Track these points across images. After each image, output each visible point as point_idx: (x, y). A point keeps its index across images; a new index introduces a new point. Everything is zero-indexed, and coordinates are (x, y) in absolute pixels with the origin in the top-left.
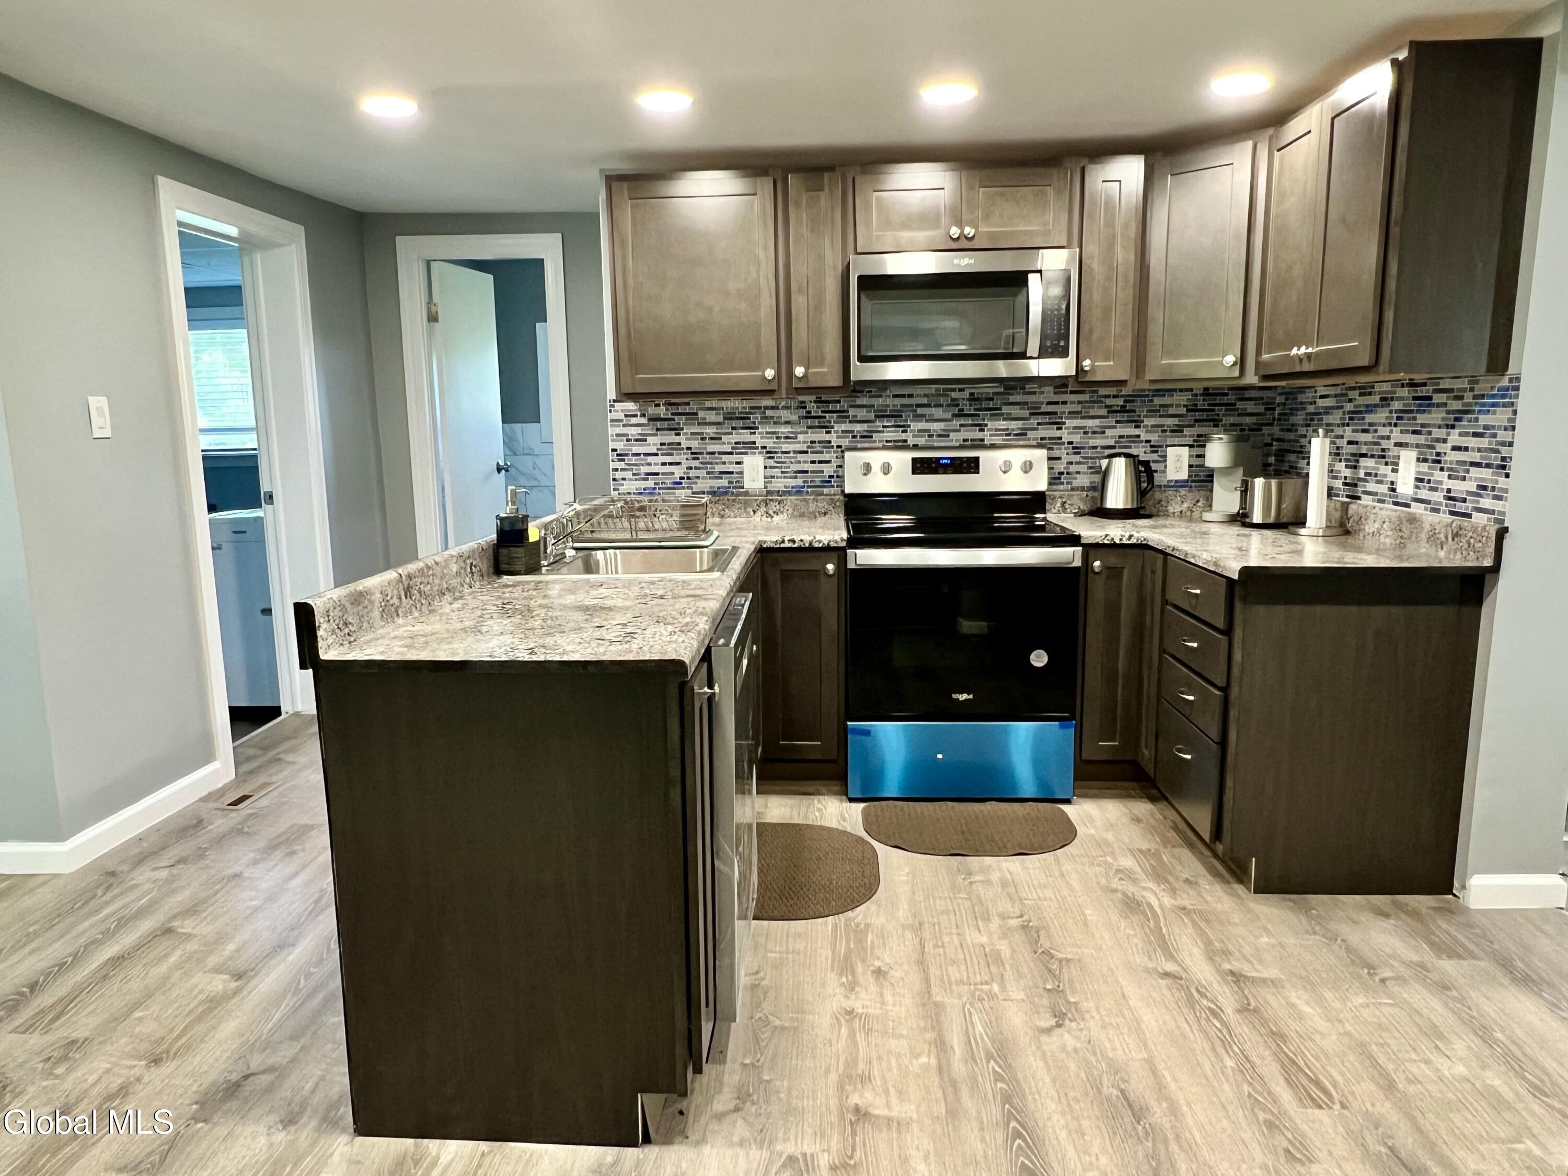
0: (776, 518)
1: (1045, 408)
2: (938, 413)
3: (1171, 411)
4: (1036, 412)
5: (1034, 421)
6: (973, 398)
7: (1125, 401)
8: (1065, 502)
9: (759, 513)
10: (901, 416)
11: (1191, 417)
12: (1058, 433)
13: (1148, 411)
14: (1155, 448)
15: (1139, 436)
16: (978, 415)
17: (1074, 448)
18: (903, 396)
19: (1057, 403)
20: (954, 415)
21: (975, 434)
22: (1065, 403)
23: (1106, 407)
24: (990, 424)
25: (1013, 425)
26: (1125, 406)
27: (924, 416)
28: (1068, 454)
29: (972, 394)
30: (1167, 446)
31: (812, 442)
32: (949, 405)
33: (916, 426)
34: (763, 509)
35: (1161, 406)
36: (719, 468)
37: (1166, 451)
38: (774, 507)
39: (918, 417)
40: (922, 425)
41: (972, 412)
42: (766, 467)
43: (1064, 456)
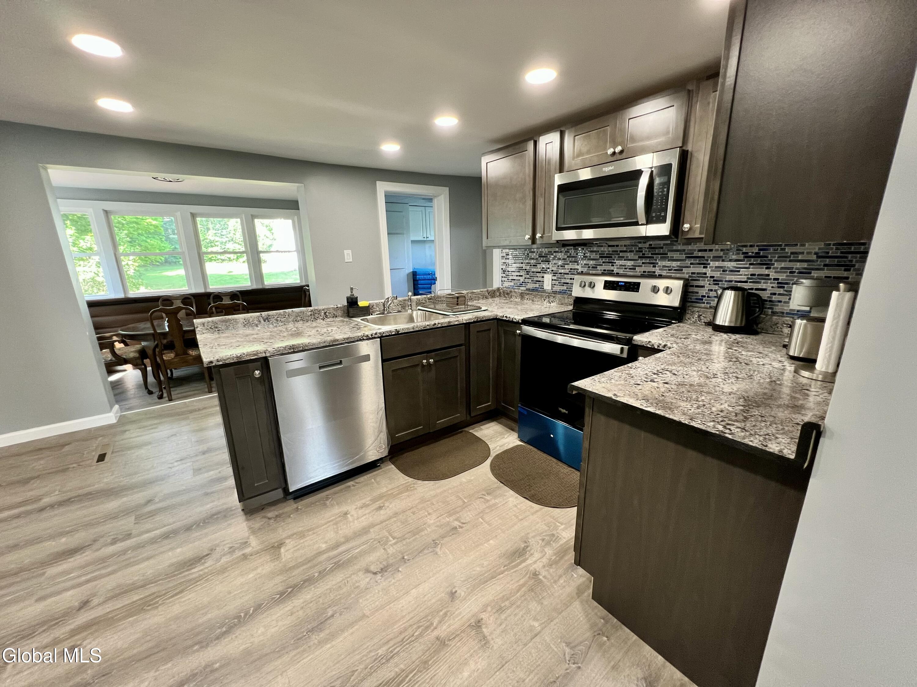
0: (552, 304)
1: (696, 254)
2: (630, 255)
3: (800, 257)
4: (690, 256)
5: (688, 262)
6: (651, 247)
7: (760, 250)
8: (701, 315)
9: (546, 301)
10: (611, 257)
11: (820, 263)
12: (704, 270)
13: (779, 257)
14: (781, 285)
15: (768, 275)
16: (653, 257)
17: (714, 281)
18: (614, 246)
19: (706, 250)
20: (639, 257)
21: (651, 269)
22: (711, 250)
23: (743, 253)
24: (660, 263)
25: (675, 264)
26: (759, 253)
27: (623, 257)
28: (709, 284)
29: (650, 245)
30: (793, 284)
31: (571, 269)
32: (637, 251)
33: (619, 262)
34: (547, 299)
35: (792, 253)
36: (535, 279)
37: (792, 288)
38: (552, 299)
39: (621, 258)
40: (622, 262)
41: (650, 255)
42: (552, 280)
43: (707, 285)
